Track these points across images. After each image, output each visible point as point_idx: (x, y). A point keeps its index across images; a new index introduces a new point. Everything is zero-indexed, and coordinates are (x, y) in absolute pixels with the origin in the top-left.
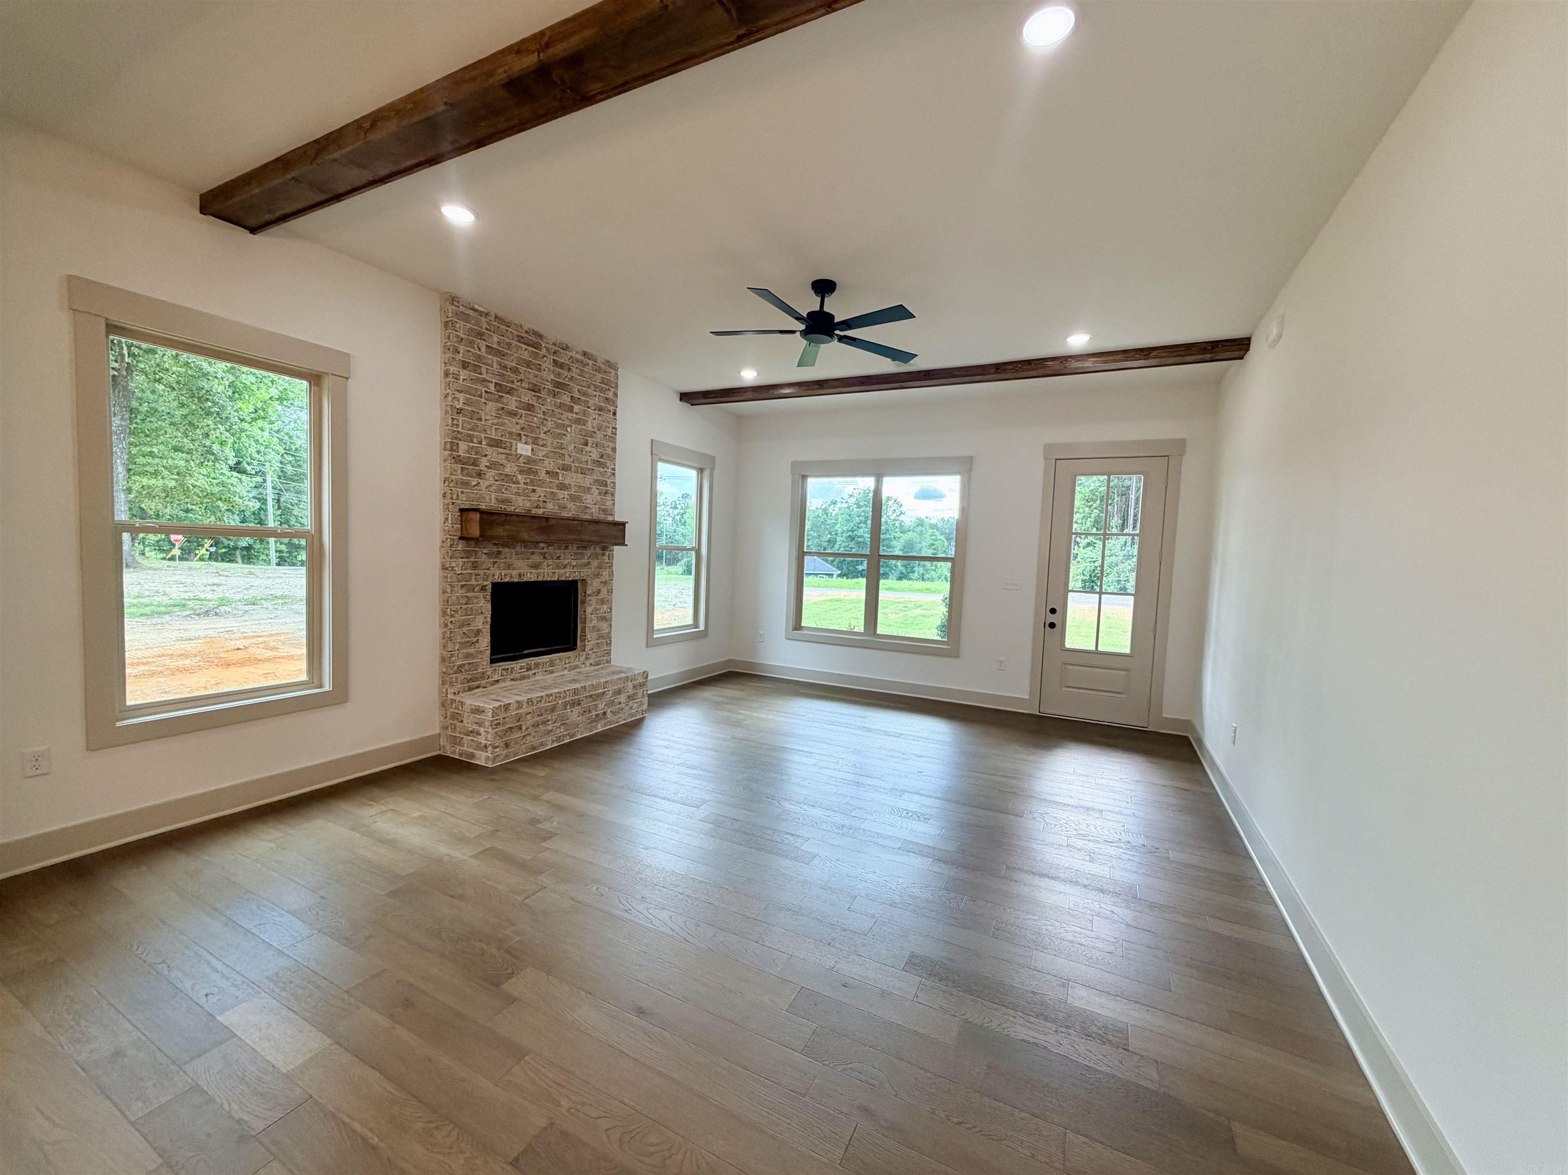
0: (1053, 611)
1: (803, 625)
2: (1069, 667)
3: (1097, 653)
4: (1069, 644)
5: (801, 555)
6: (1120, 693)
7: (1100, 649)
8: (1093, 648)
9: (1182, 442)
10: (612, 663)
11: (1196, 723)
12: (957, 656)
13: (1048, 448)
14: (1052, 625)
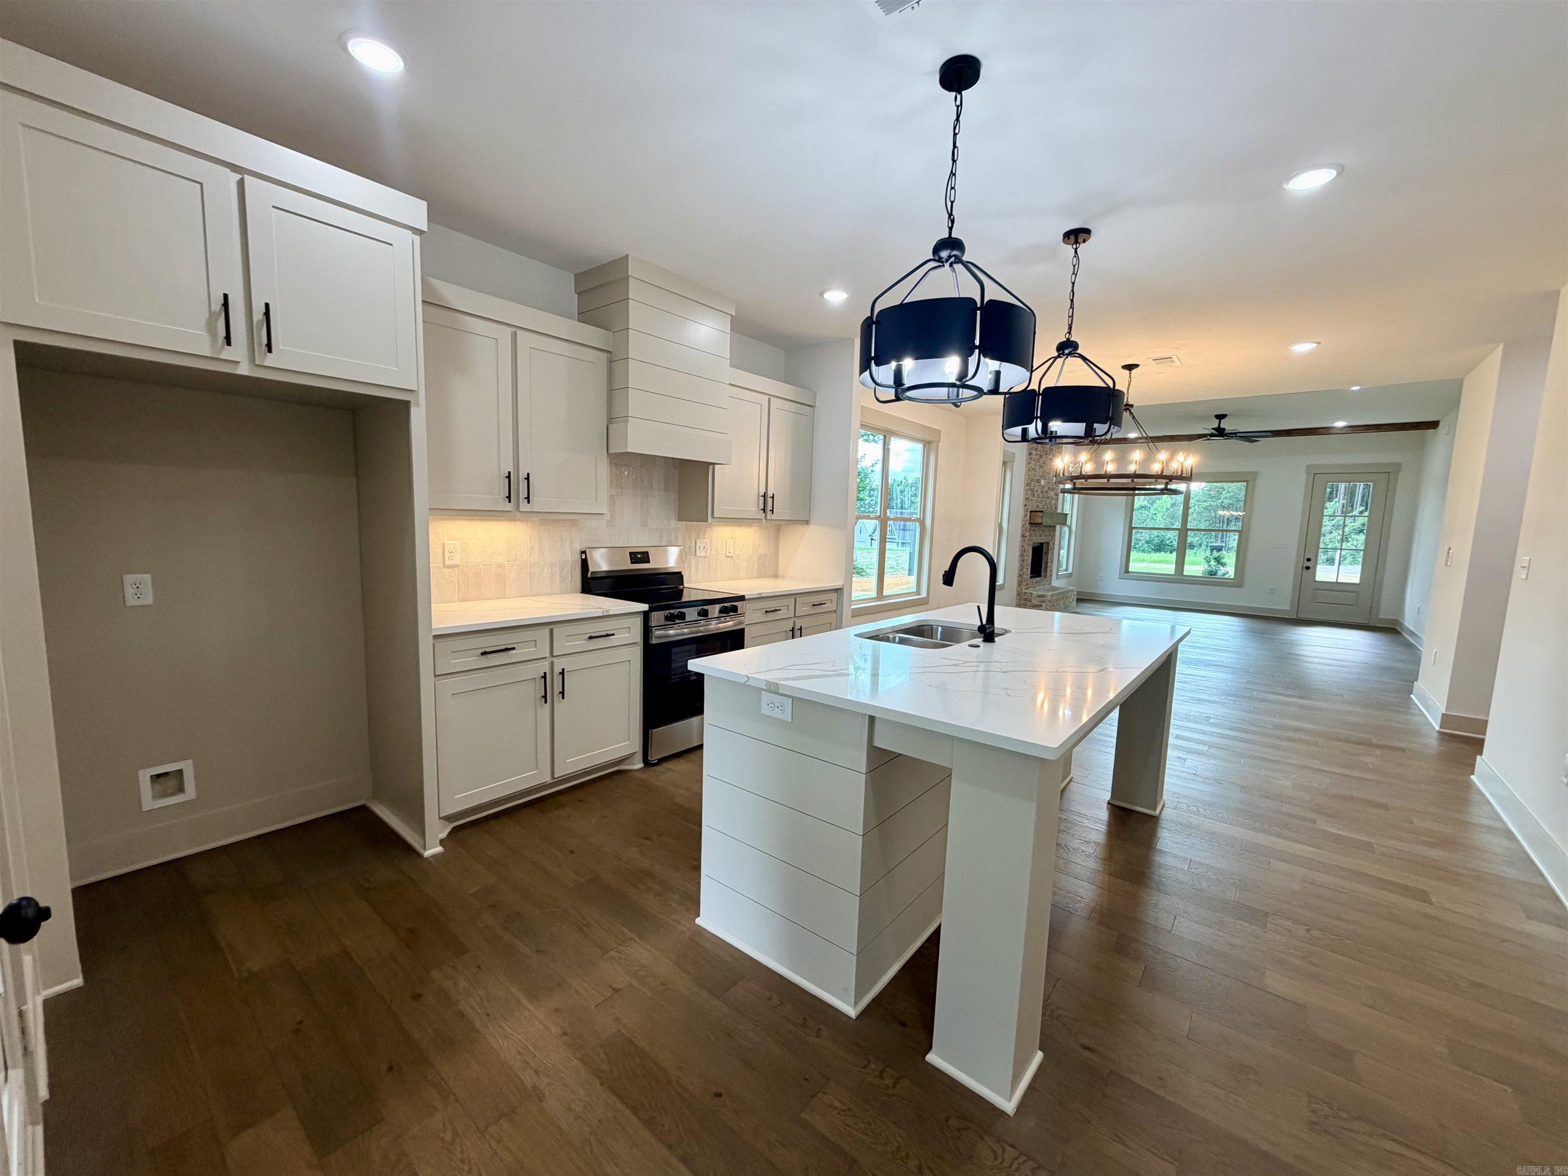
0: (1309, 560)
1: (1130, 570)
2: (1319, 591)
3: (1337, 583)
4: (1318, 578)
5: (1131, 529)
6: (1352, 605)
7: (1339, 581)
8: (1335, 581)
9: (1399, 465)
10: (1052, 585)
11: (1401, 620)
12: (1241, 586)
13: (1308, 467)
14: (1308, 568)
